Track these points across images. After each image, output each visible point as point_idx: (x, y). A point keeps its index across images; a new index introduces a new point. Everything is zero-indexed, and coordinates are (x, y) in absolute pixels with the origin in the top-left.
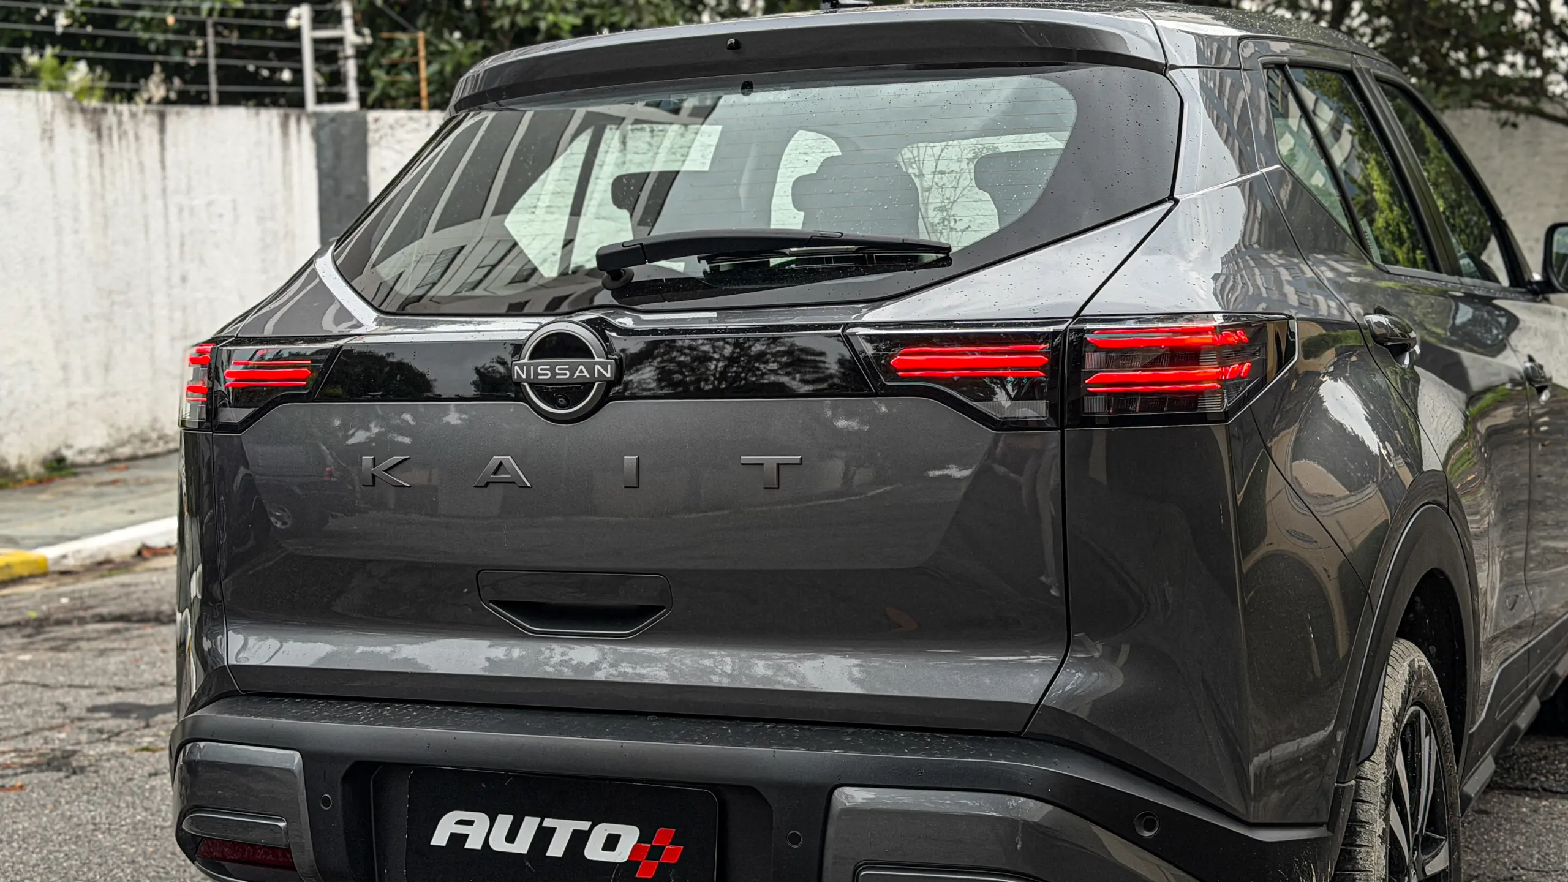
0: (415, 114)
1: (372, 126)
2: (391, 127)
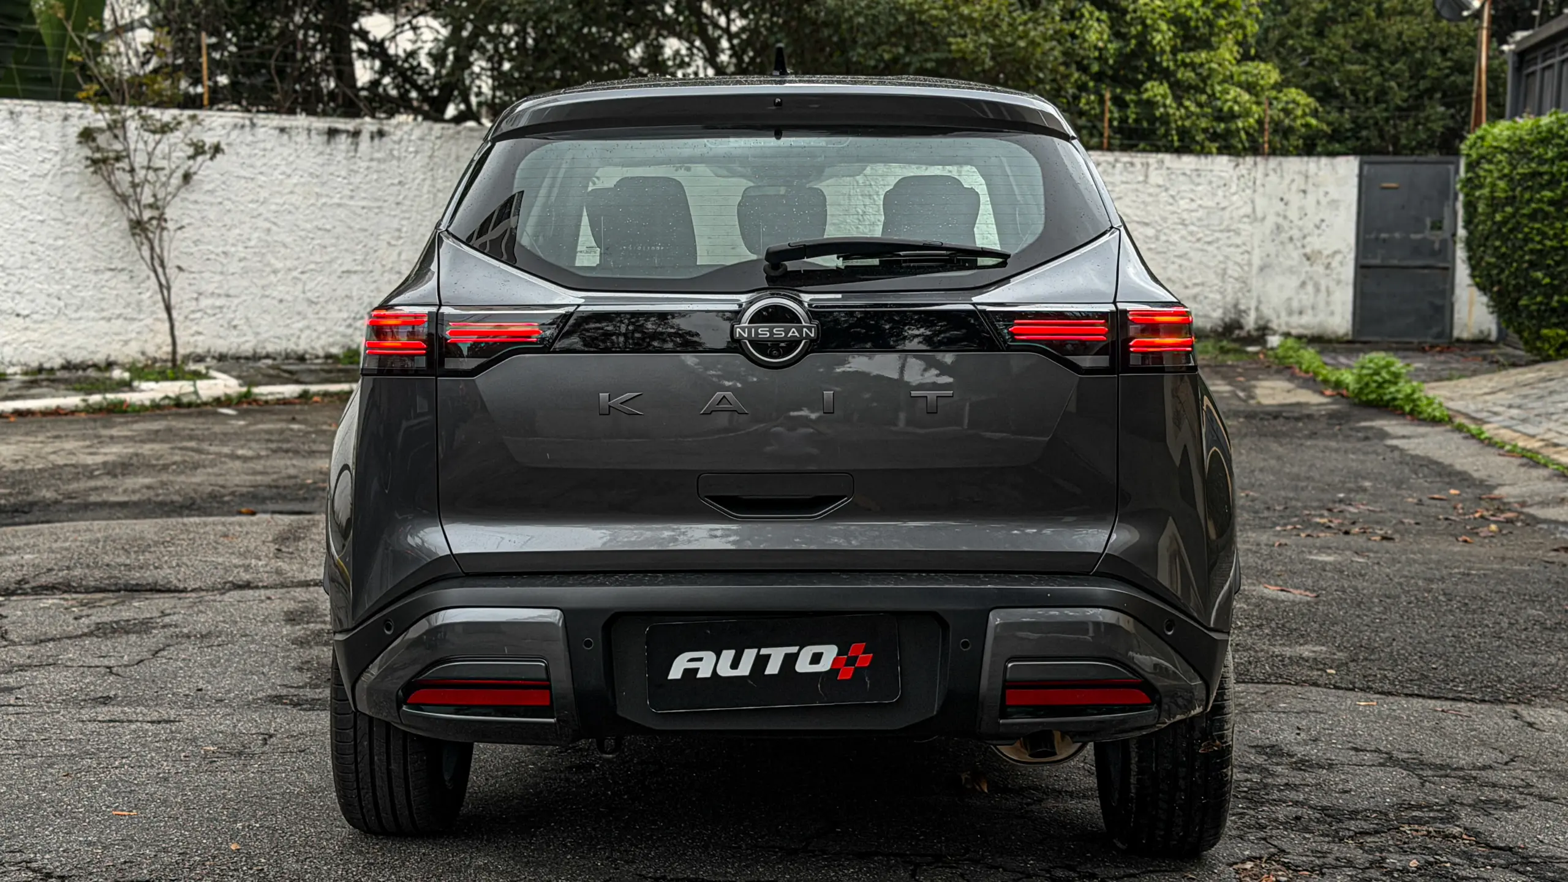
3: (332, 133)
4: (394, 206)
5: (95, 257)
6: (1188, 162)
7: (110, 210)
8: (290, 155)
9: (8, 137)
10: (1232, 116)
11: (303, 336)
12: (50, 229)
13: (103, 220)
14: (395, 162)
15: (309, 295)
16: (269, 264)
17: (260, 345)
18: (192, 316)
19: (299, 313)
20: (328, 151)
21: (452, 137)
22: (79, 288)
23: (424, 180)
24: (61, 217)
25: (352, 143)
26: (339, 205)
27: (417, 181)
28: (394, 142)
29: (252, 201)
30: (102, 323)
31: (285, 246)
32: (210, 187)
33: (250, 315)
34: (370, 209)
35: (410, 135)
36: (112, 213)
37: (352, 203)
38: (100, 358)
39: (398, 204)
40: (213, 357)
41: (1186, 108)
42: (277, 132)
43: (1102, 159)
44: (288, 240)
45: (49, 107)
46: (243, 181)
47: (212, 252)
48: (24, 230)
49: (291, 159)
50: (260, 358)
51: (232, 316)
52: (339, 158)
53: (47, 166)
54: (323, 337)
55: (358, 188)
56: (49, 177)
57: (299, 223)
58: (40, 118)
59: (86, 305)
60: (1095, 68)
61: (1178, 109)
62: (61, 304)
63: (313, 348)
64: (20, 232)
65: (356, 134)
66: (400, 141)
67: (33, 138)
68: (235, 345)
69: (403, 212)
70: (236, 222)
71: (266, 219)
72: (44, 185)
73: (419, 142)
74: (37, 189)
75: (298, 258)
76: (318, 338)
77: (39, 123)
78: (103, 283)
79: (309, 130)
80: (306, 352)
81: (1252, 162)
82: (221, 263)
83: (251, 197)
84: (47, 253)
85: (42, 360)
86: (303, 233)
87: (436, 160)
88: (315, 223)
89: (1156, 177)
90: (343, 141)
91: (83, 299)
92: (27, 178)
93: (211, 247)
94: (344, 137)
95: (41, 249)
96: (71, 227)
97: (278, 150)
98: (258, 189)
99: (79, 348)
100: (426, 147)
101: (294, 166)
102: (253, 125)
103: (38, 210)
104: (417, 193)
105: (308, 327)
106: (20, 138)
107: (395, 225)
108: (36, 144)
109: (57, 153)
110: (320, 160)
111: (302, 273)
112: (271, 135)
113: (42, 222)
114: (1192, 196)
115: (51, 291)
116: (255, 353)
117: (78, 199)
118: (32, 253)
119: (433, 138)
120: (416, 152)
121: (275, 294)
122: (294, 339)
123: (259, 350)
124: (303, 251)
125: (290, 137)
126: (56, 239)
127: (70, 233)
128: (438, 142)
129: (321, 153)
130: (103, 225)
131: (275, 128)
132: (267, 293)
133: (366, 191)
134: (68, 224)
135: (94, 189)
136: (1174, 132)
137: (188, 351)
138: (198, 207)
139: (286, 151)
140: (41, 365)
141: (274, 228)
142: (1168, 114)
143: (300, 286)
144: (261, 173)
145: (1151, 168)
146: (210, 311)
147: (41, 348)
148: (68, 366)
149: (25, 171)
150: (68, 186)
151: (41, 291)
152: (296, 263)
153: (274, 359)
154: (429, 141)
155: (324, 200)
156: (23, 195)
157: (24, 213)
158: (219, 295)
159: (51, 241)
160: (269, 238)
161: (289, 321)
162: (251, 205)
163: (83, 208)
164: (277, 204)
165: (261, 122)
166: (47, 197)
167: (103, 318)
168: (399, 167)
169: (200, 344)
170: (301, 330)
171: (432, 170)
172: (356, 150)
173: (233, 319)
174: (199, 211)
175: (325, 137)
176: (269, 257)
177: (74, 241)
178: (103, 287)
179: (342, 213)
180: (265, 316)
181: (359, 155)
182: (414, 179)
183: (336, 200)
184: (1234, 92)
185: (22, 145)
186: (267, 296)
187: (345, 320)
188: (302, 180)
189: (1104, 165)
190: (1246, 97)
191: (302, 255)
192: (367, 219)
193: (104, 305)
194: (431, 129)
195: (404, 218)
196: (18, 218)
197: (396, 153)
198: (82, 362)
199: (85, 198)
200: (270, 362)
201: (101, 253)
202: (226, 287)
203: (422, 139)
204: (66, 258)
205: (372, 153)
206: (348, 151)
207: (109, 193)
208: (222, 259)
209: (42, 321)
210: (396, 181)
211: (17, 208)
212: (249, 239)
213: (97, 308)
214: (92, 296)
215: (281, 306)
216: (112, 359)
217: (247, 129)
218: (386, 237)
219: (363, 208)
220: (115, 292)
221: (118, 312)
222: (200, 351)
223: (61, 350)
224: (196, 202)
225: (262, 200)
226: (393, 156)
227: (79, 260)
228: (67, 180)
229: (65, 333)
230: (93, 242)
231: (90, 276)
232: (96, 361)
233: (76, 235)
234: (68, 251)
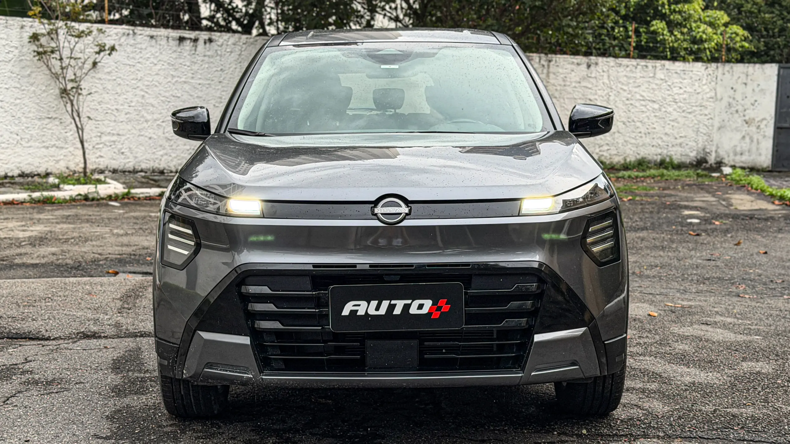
3: (181, 39)
4: (218, 83)
5: (39, 111)
6: (678, 66)
7: (49, 83)
8: (156, 52)
10: (701, 41)
11: (163, 159)
12: (12, 93)
13: (44, 88)
14: (218, 58)
15: (167, 135)
16: (143, 117)
17: (138, 164)
18: (97, 147)
19: (161, 146)
20: (179, 50)
21: (252, 44)
22: (30, 129)
23: (236, 68)
24: (18, 86)
25: (193, 46)
26: (185, 82)
27: (231, 69)
28: (218, 46)
29: (133, 79)
30: (43, 150)
31: (153, 106)
32: (109, 70)
33: (131, 146)
34: (204, 85)
35: (228, 42)
36: (49, 85)
37: (192, 81)
38: (42, 170)
39: (220, 82)
40: (110, 171)
41: (675, 36)
42: (148, 38)
43: (629, 63)
44: (155, 102)
45: (13, 20)
46: (128, 67)
47: (109, 109)
49: (157, 54)
50: (137, 172)
51: (121, 146)
52: (185, 55)
53: (11, 56)
54: (175, 160)
55: (197, 72)
56: (12, 62)
57: (162, 92)
58: (6, 27)
59: (33, 139)
60: (623, 12)
61: (670, 36)
62: (19, 138)
63: (169, 167)
65: (196, 40)
66: (222, 45)
68: (123, 164)
69: (223, 87)
70: (124, 91)
71: (142, 90)
72: (9, 67)
73: (233, 46)
74: (5, 69)
75: (161, 113)
76: (172, 160)
77: (6, 30)
78: (44, 126)
79: (168, 38)
80: (164, 169)
81: (715, 67)
82: (115, 116)
83: (132, 77)
84: (10, 107)
85: (7, 171)
86: (163, 99)
87: (243, 57)
88: (171, 93)
89: (660, 75)
90: (188, 45)
91: (32, 136)
93: (109, 106)
94: (188, 41)
95: (8, 105)
96: (24, 92)
97: (149, 49)
98: (137, 72)
99: (29, 164)
100: (237, 49)
101: (159, 58)
102: (134, 34)
103: (5, 82)
104: (232, 76)
105: (166, 154)
107: (218, 94)
109: (17, 48)
110: (174, 56)
111: (163, 122)
112: (146, 40)
113: (7, 89)
114: (680, 85)
115: (12, 130)
116: (134, 169)
117: (29, 75)
119: (241, 44)
120: (231, 52)
121: (147, 134)
122: (157, 161)
123: (136, 167)
124: (164, 109)
125: (156, 41)
126: (15, 100)
127: (24, 96)
128: (244, 46)
129: (175, 51)
130: (44, 91)
131: (148, 36)
132: (142, 133)
133: (201, 74)
134: (23, 90)
135: (39, 70)
136: (668, 50)
137: (94, 167)
138: (101, 82)
139: (153, 50)
140: (6, 174)
141: (147, 95)
142: (664, 40)
143: (161, 130)
144: (139, 62)
145: (658, 69)
146: (107, 144)
147: (6, 164)
148: (22, 175)
150: (23, 68)
151: (7, 130)
152: (159, 116)
153: (146, 172)
154: (239, 45)
155: (176, 79)
158: (113, 134)
159: (12, 101)
160: (143, 101)
161: (155, 150)
162: (133, 82)
163: (32, 81)
164: (148, 81)
165: (140, 32)
166: (10, 74)
167: (44, 147)
168: (221, 60)
169: (102, 163)
170: (162, 156)
171: (240, 62)
172: (195, 50)
173: (121, 149)
174: (102, 84)
175: (178, 42)
176: (143, 113)
177: (26, 101)
178: (44, 128)
179: (187, 87)
180: (140, 147)
181: (197, 53)
182: (229, 68)
183: (183, 79)
184: (703, 27)
186: (142, 135)
187: (188, 150)
188: (163, 67)
189: (631, 66)
190: (710, 30)
191: (162, 111)
192: (201, 91)
193: (44, 139)
194: (240, 38)
195: (223, 91)
197: (219, 52)
198: (31, 173)
199: (33, 75)
200: (143, 174)
201: (43, 107)
202: (117, 130)
203: (234, 44)
204: (22, 111)
205: (205, 52)
206: (191, 51)
207: (48, 72)
208: (115, 113)
209: (7, 148)
210: (219, 69)
212: (131, 102)
213: (40, 141)
214: (37, 134)
215: (150, 141)
216: (49, 171)
217: (131, 36)
218: (213, 102)
219: (200, 84)
220: (51, 131)
221: (53, 143)
222: (102, 167)
223: (18, 165)
224: (100, 79)
225: (139, 78)
226: (217, 55)
227: (30, 112)
228: (23, 64)
229: (21, 155)
230: (38, 101)
231: (36, 121)
232: (39, 172)
233: (28, 97)
234: (23, 106)
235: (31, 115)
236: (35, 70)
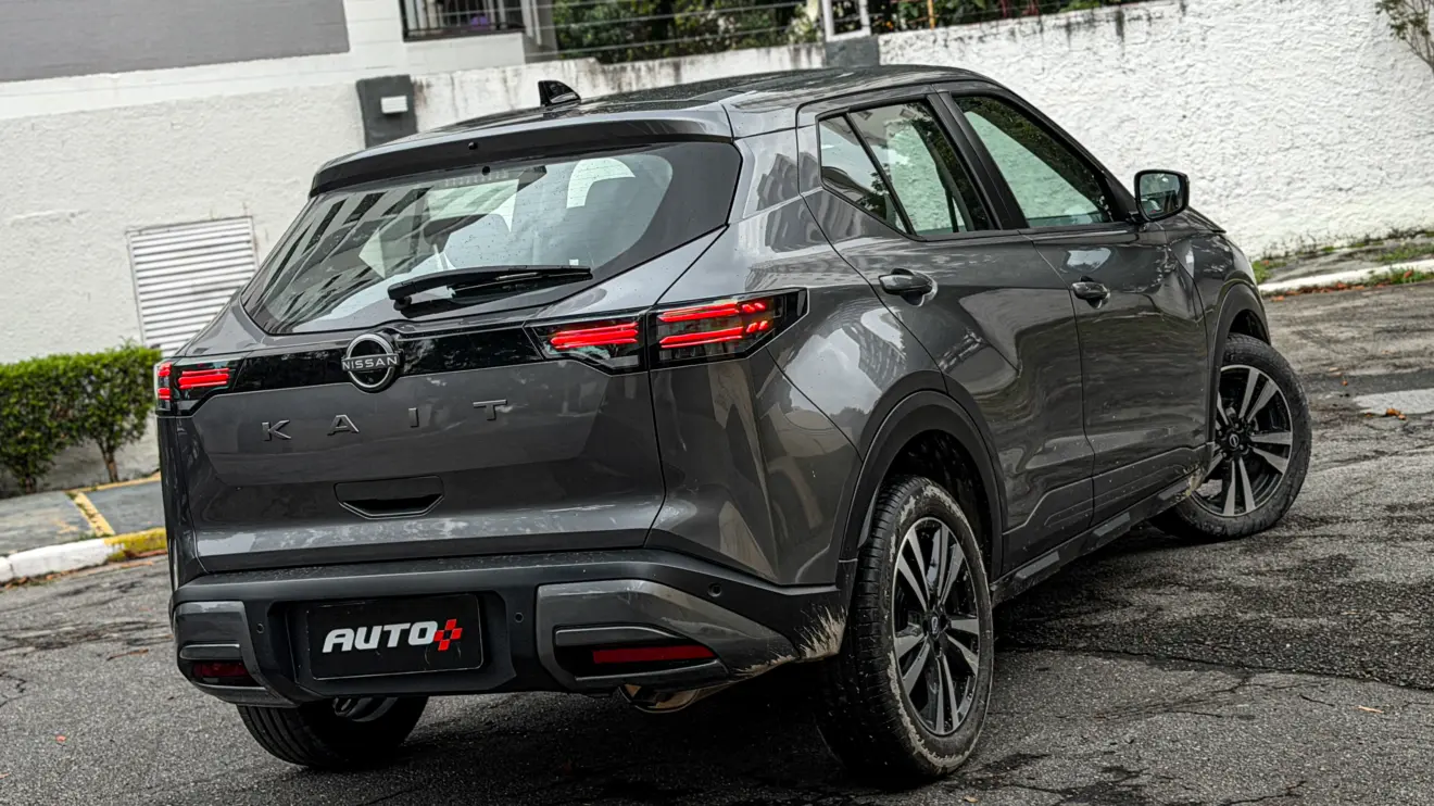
0: (922, 32)
1: (883, 49)
2: (901, 47)
5: (1413, 123)
9: (1317, 18)
12: (1366, 101)
13: (1420, 84)
22: (1402, 156)
24: (1376, 87)
48: (1340, 105)
56: (1362, 50)
59: (1409, 172)
62: (1383, 173)
64: (1336, 108)
67: (1342, 14)
72: (1358, 58)
74: (1351, 63)
78: (1426, 148)
84: (1365, 125)
85: (1368, 232)
91: (1406, 166)
92: (1339, 55)
95: (1359, 122)
96: (1387, 96)
99: (1405, 215)
103: (1353, 84)
106: (1330, 16)
108: (1345, 19)
109: (1367, 24)
113: (1357, 95)
115: (1371, 162)
117: (1393, 66)
118: (1349, 127)
126: (1372, 111)
127: (1387, 102)
130: (1421, 88)
134: (1384, 93)
140: (1367, 236)
147: (1366, 219)
148: (1395, 235)
149: (1337, 47)
150: (1381, 56)
151: (1361, 163)
156: (1336, 72)
157: (1339, 89)
159: (1368, 113)
163: (1399, 74)
166: (1360, 70)
177: (1391, 109)
178: (1425, 152)
185: (1332, 22)
196: (1334, 95)
198: (1410, 229)
199: (1400, 65)
201: (1421, 117)
204: (1385, 128)
209: (1366, 193)
211: (1332, 85)
213: (1420, 174)
214: (1415, 163)
223: (1387, 219)
227: (1398, 128)
228: (1380, 50)
229: (1390, 203)
230: (1412, 108)
231: (1411, 143)
232: (1424, 227)
233: (1393, 104)
234: (1386, 120)
235: (1399, 133)
236: (1402, 55)
